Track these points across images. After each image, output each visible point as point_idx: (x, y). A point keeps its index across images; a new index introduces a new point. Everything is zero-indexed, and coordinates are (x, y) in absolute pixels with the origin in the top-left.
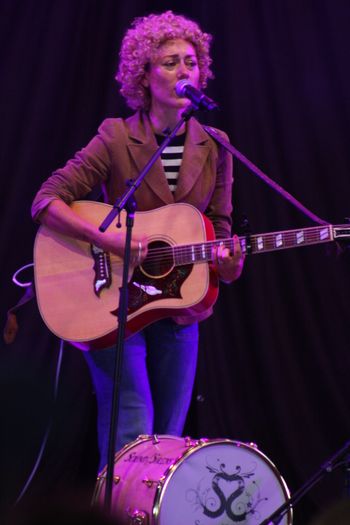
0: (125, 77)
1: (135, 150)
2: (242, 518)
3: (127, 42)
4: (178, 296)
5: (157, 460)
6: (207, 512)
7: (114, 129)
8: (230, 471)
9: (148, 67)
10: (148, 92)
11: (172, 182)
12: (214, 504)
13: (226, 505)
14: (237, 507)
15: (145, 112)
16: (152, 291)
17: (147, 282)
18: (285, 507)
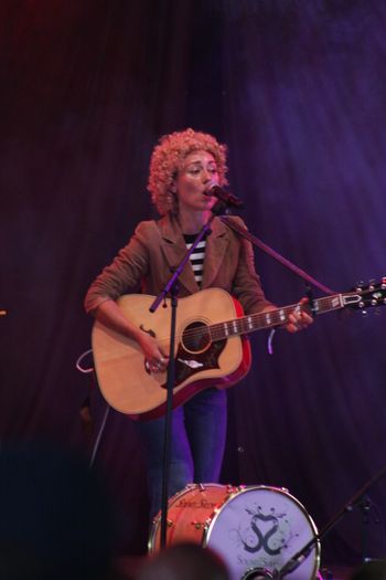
0: (156, 187)
1: (168, 250)
2: (277, 552)
3: (157, 155)
4: (216, 366)
5: (203, 505)
6: (248, 548)
7: (150, 231)
8: (266, 513)
9: (176, 175)
10: (176, 197)
11: (197, 273)
12: (254, 541)
13: (263, 541)
14: (272, 543)
15: (174, 216)
16: (195, 365)
17: (190, 357)
18: (314, 541)
